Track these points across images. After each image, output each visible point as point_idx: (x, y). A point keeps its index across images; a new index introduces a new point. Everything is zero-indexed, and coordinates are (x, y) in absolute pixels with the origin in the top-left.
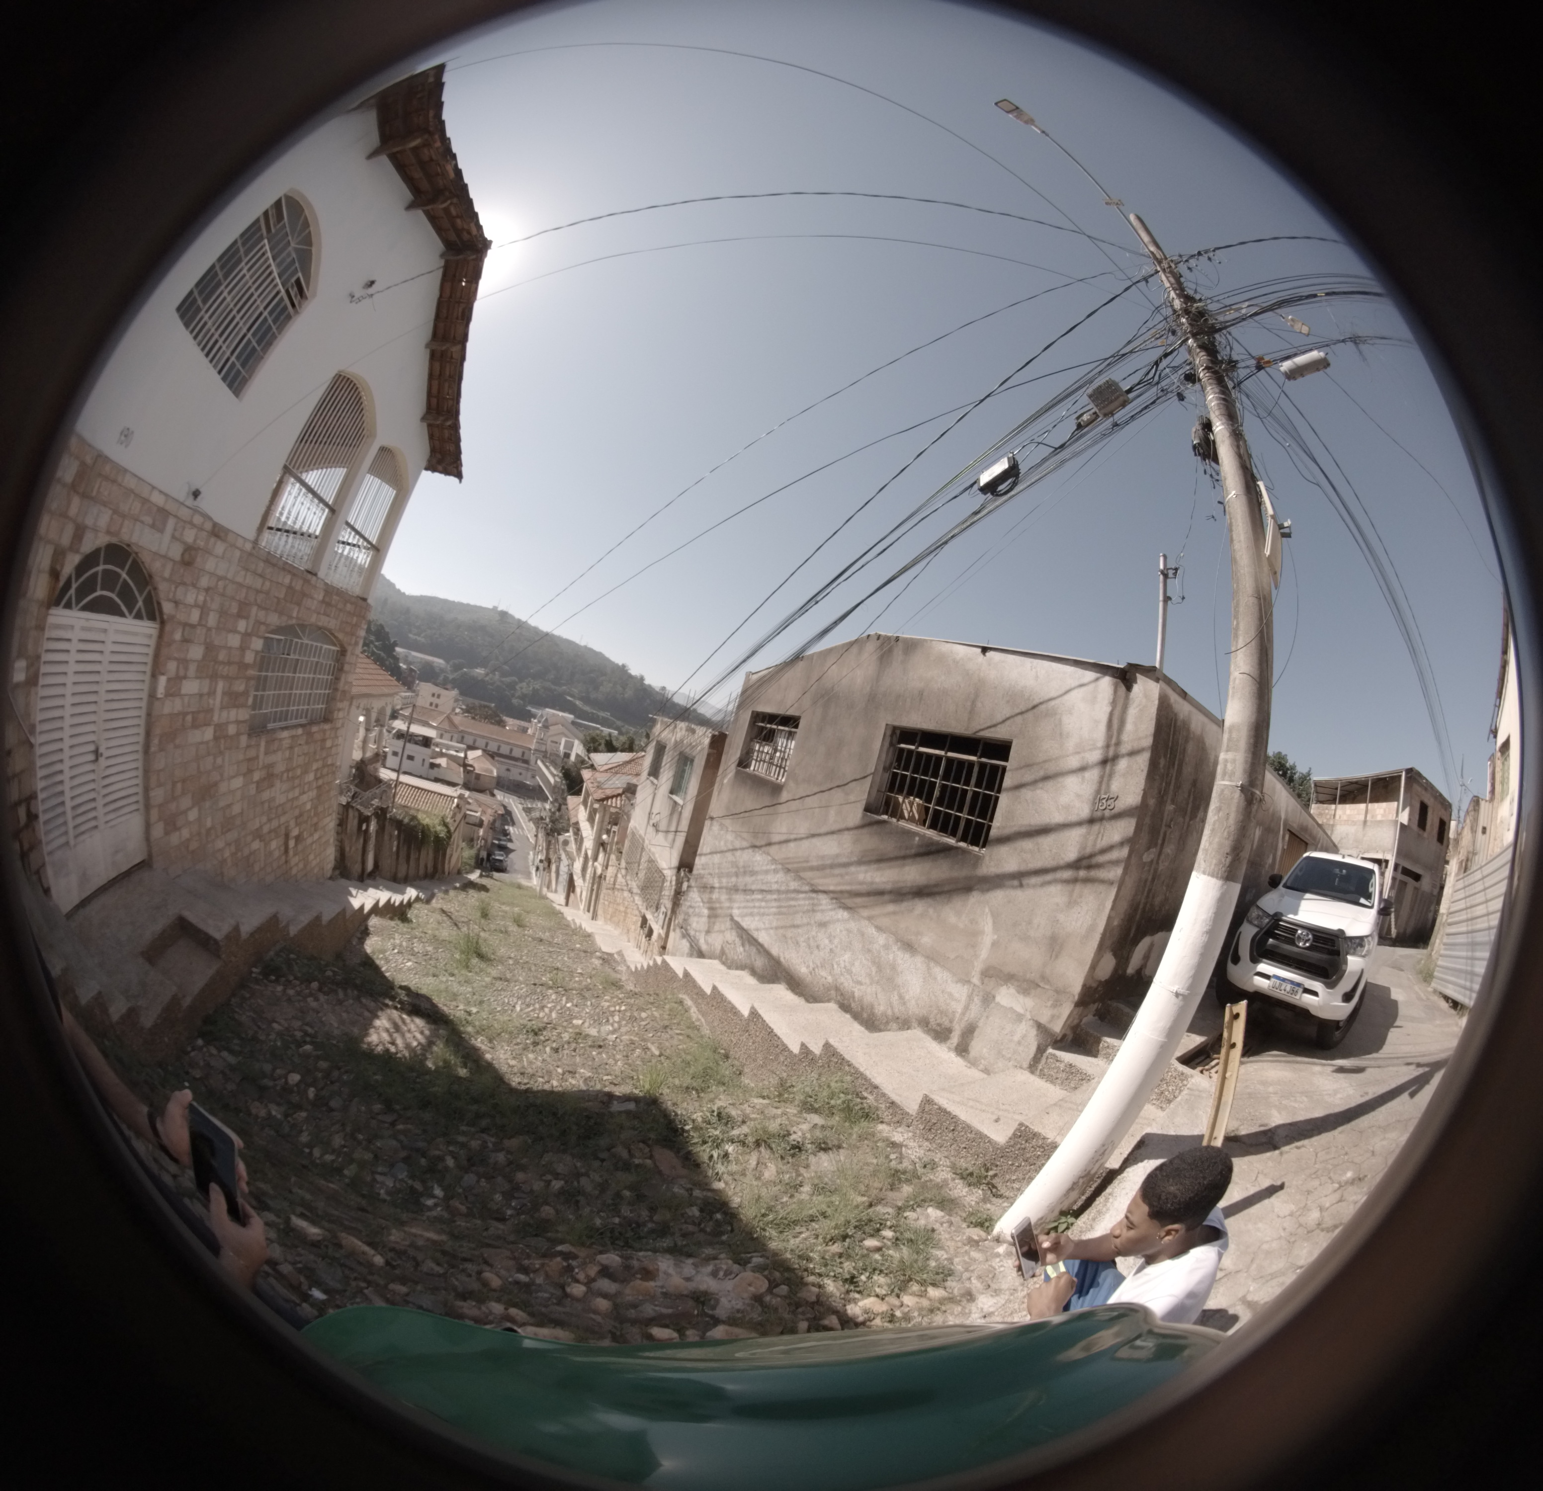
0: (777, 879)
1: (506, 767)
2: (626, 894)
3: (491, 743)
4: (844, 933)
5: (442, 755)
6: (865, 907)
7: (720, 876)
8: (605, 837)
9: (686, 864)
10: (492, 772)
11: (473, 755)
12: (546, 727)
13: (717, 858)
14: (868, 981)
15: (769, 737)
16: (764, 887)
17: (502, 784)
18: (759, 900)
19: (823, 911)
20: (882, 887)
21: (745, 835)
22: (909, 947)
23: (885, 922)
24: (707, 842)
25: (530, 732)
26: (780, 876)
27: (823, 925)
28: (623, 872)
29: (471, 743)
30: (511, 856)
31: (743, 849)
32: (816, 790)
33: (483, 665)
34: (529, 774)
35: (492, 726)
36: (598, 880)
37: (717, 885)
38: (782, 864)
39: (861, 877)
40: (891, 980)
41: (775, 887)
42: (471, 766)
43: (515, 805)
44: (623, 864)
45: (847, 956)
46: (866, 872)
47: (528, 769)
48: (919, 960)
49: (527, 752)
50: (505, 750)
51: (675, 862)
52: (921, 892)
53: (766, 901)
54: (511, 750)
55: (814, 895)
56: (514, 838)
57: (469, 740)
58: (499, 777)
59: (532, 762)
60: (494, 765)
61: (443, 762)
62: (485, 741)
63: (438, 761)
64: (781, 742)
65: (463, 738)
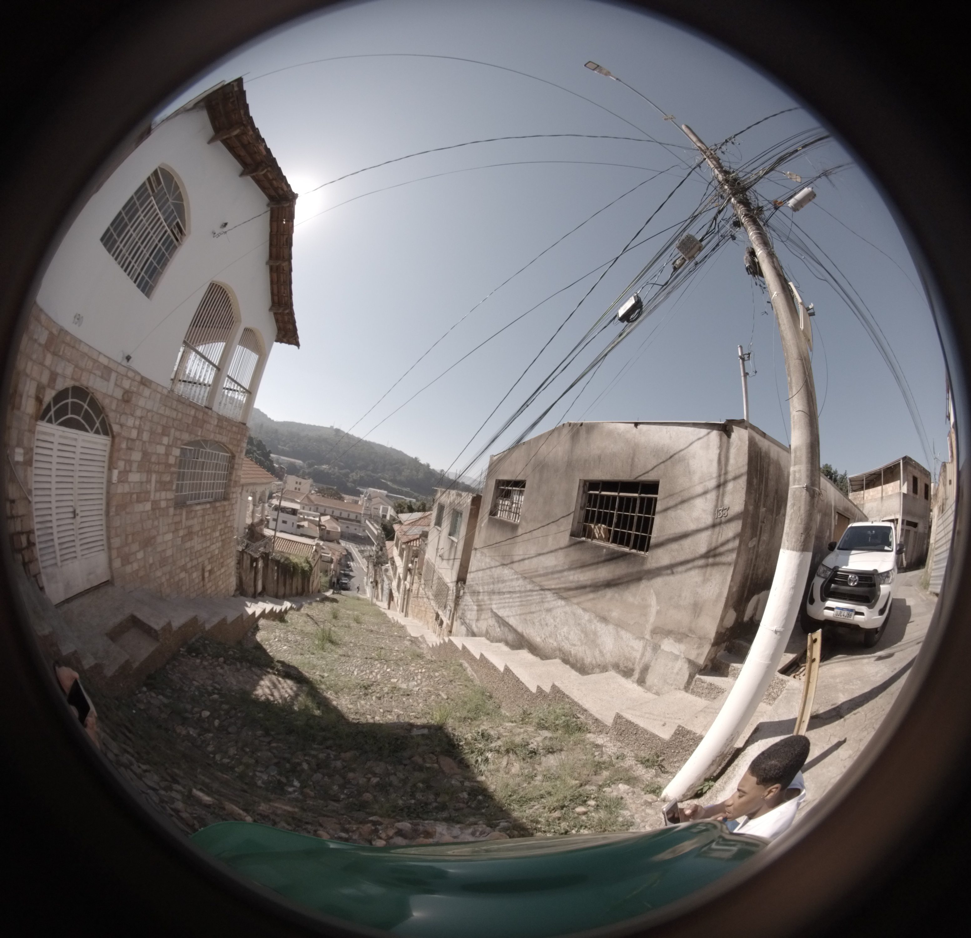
0: (519, 584)
1: (345, 526)
2: (425, 600)
3: (335, 511)
4: (563, 614)
5: (304, 520)
6: (575, 597)
7: (483, 584)
8: (410, 565)
9: (461, 579)
10: (337, 529)
11: (324, 519)
12: (370, 499)
13: (480, 574)
14: (579, 643)
15: (507, 495)
16: (511, 590)
17: (344, 536)
18: (508, 598)
19: (548, 602)
20: (585, 583)
21: (497, 558)
22: (604, 620)
23: (588, 605)
24: (474, 564)
25: (360, 503)
26: (521, 582)
27: (549, 610)
28: (423, 586)
29: (323, 512)
30: (353, 580)
31: (496, 567)
32: (539, 526)
33: (328, 463)
34: (361, 529)
35: (335, 501)
36: (408, 592)
37: (481, 591)
38: (521, 574)
39: (571, 578)
40: (593, 641)
41: (518, 589)
42: (324, 526)
43: (353, 549)
44: (423, 581)
45: (565, 629)
46: (574, 574)
47: (360, 526)
48: (611, 627)
49: (359, 515)
50: (345, 515)
51: (455, 578)
52: (609, 584)
53: (513, 598)
54: (349, 515)
55: (542, 592)
56: (353, 569)
57: (322, 510)
58: (342, 532)
59: (363, 522)
60: (338, 525)
61: (305, 524)
62: (331, 510)
63: (302, 523)
64: (515, 497)
65: (317, 509)
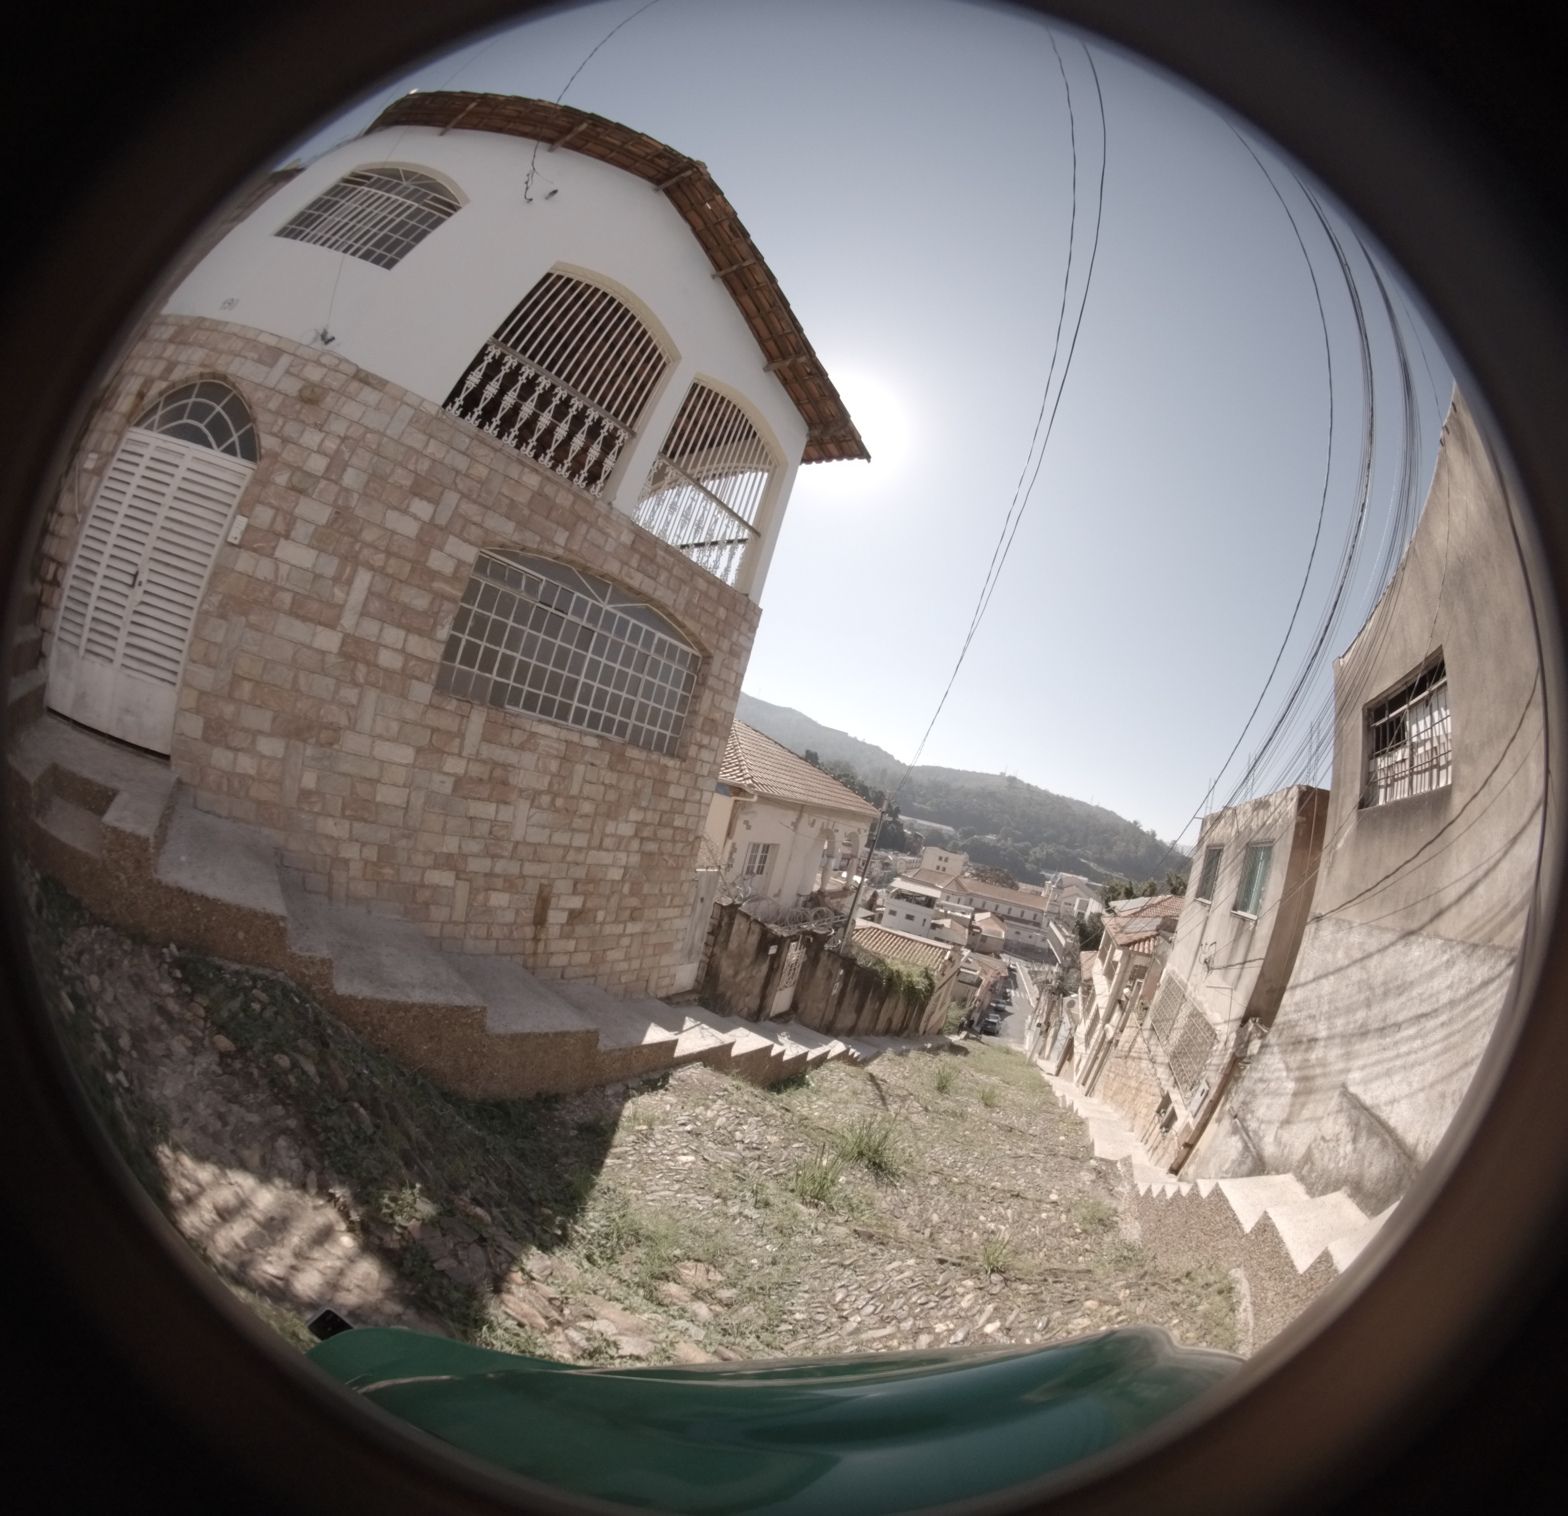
1: (1015, 930)
2: (1145, 1064)
3: (1001, 905)
5: (946, 916)
8: (1125, 992)
10: (1000, 934)
11: (979, 917)
12: (1060, 887)
17: (1009, 947)
25: (1043, 895)
28: (1147, 1034)
29: (980, 906)
30: (1008, 1019)
33: (995, 831)
34: (1040, 937)
35: (1003, 889)
36: (1107, 1045)
42: (978, 928)
43: (1021, 968)
44: (1148, 1024)
47: (1039, 932)
49: (1039, 914)
50: (1016, 913)
54: (1023, 913)
56: (1014, 1002)
57: (978, 903)
58: (1007, 940)
59: (1044, 925)
60: (1003, 928)
61: (947, 923)
62: (994, 903)
63: (940, 922)
65: (971, 900)
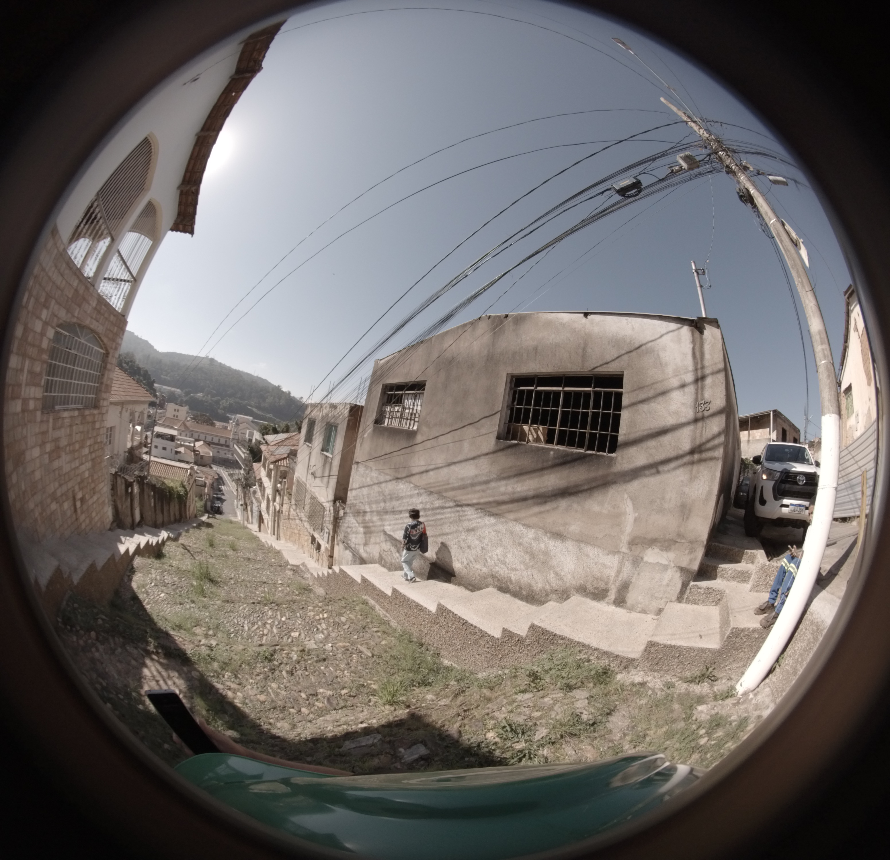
0: (422, 500)
1: (216, 450)
2: (298, 522)
3: (208, 436)
4: (493, 534)
5: (181, 446)
6: (509, 512)
7: (370, 503)
8: (279, 486)
9: (340, 498)
10: (209, 454)
11: (198, 444)
12: (238, 423)
13: (365, 491)
15: (399, 401)
17: (216, 461)
19: (470, 520)
21: (388, 471)
22: (558, 535)
24: (356, 480)
25: (229, 428)
26: (425, 498)
27: (472, 530)
28: (294, 507)
29: (197, 438)
30: (225, 503)
31: (390, 481)
32: (448, 430)
33: (201, 391)
34: (230, 453)
35: (208, 427)
36: (278, 513)
37: (368, 510)
38: (424, 489)
39: (503, 489)
42: (198, 451)
43: (224, 473)
44: (293, 502)
46: (507, 485)
47: (229, 451)
49: (228, 440)
50: (216, 440)
51: (331, 497)
54: (219, 440)
55: (459, 509)
56: (225, 493)
57: (196, 435)
58: (213, 457)
59: (231, 446)
60: (210, 450)
61: (182, 449)
62: (204, 435)
63: (179, 450)
64: (408, 402)
65: (192, 434)
